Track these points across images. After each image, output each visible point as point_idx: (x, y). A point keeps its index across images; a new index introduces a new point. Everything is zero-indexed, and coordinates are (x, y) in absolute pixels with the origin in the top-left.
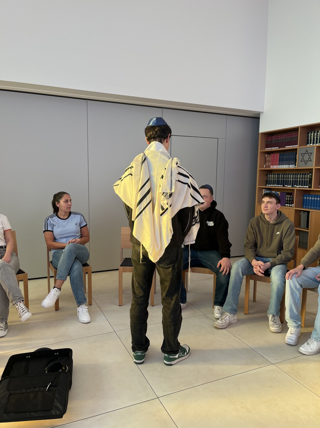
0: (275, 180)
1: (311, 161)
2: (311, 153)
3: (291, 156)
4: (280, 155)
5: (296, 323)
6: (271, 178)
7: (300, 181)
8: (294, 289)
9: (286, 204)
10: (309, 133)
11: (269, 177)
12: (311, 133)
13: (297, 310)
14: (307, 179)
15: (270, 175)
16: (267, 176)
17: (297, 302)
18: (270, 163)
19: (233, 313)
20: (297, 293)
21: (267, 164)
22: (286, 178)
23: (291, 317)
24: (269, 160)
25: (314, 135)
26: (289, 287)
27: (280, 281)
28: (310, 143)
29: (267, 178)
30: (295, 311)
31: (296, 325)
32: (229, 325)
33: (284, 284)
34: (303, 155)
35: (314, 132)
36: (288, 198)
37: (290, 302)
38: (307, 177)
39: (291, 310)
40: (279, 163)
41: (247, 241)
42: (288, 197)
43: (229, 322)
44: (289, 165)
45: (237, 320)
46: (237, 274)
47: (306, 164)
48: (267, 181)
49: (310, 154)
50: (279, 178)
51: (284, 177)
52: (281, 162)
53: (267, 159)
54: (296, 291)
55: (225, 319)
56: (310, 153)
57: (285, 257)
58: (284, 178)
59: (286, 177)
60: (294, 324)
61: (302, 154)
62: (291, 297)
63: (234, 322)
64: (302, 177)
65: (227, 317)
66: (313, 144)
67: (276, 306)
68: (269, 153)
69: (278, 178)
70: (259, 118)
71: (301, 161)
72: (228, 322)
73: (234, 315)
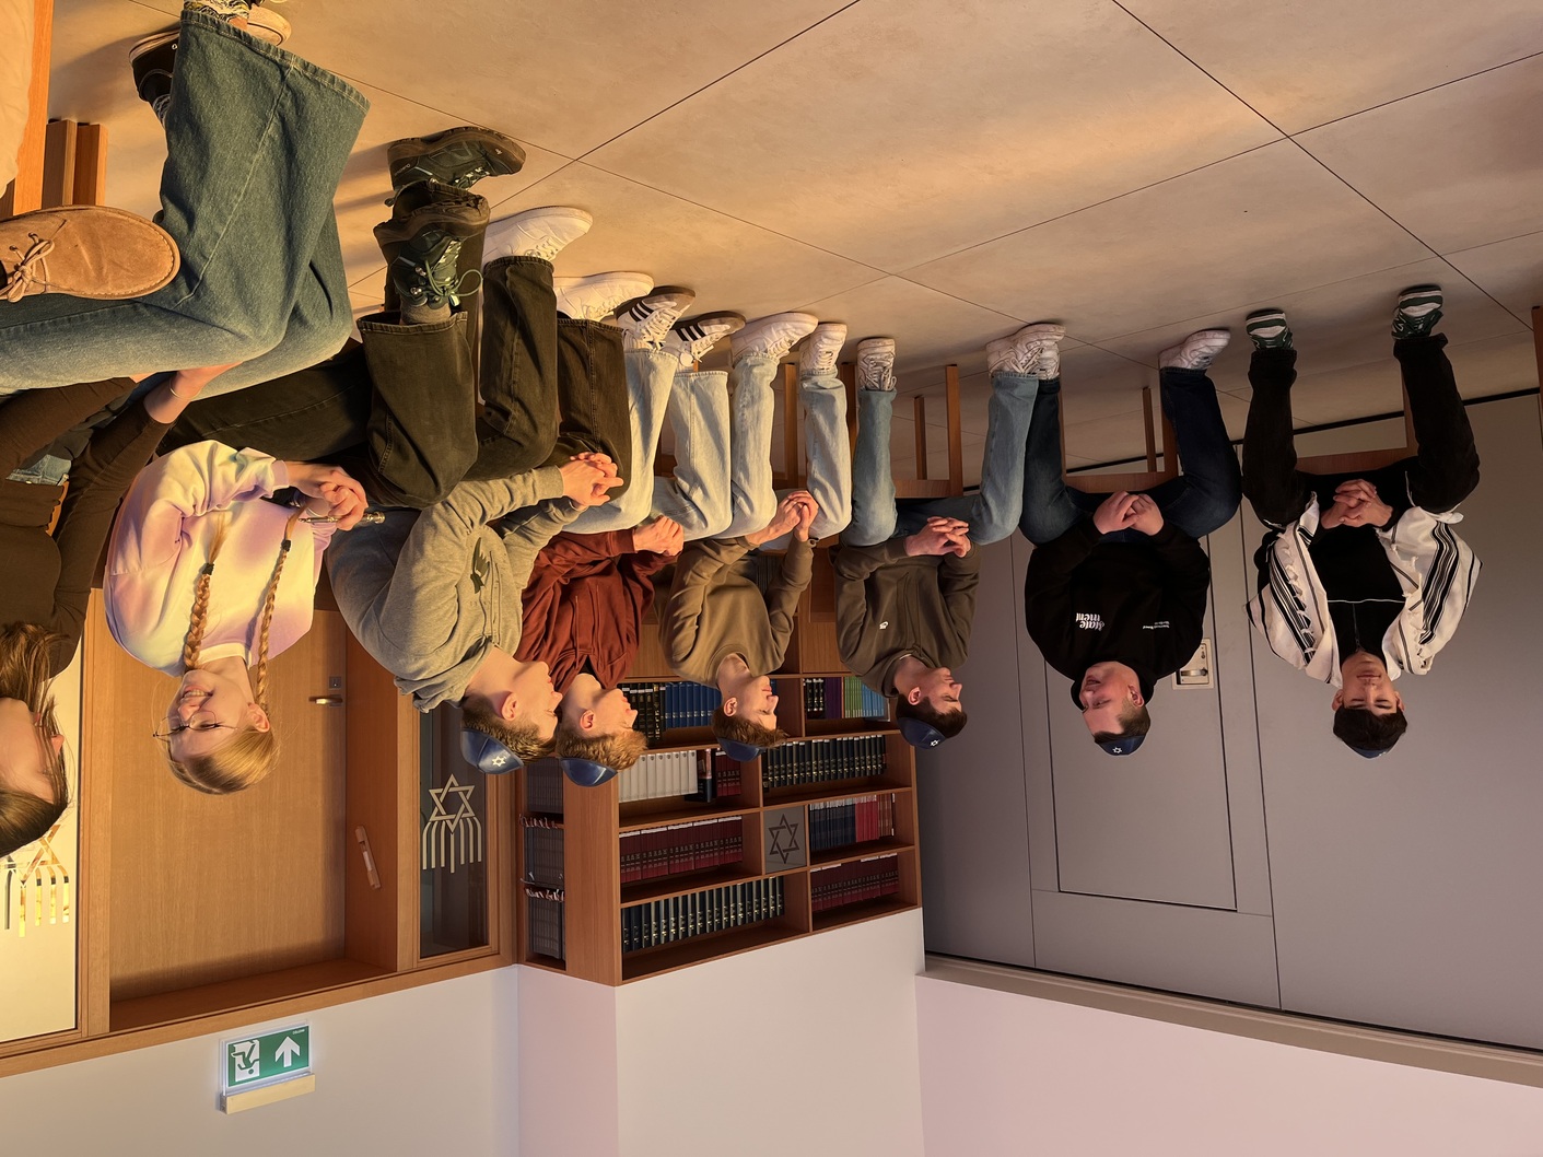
0: (859, 756)
1: (771, 830)
2: (772, 853)
3: (823, 838)
4: (854, 837)
5: (816, 384)
6: (871, 760)
7: (792, 762)
8: (828, 485)
9: (823, 683)
10: (782, 910)
11: (876, 764)
12: (775, 912)
13: (815, 423)
14: (772, 771)
15: (877, 770)
16: (884, 766)
17: (817, 446)
18: (880, 807)
19: (1007, 373)
20: (817, 475)
21: (888, 806)
22: (829, 764)
23: (833, 399)
24: (884, 819)
25: (767, 907)
26: (842, 489)
27: (872, 508)
28: (774, 880)
29: (882, 759)
30: (821, 419)
31: (814, 378)
32: (1013, 336)
33: (856, 499)
34: (793, 846)
35: (767, 914)
36: (819, 703)
37: (837, 445)
38: (773, 776)
39: (832, 420)
40: (853, 812)
41: (970, 592)
42: (818, 707)
43: (1015, 343)
44: (825, 809)
45: (989, 349)
46: (1003, 503)
47: (783, 818)
48: (883, 751)
49: (776, 849)
50: (848, 762)
51: (836, 769)
52: (847, 816)
53: (888, 823)
54: (823, 480)
55: (1029, 355)
56: (776, 852)
57: (860, 566)
58: (836, 763)
59: (829, 769)
60: (821, 381)
61: (797, 848)
62: (835, 460)
63: (998, 346)
64: (785, 774)
65: (1023, 361)
66: (766, 881)
67: (873, 423)
68: (885, 842)
69: (851, 764)
70: (926, 952)
71: (796, 826)
72: (1018, 346)
73: (1000, 369)
